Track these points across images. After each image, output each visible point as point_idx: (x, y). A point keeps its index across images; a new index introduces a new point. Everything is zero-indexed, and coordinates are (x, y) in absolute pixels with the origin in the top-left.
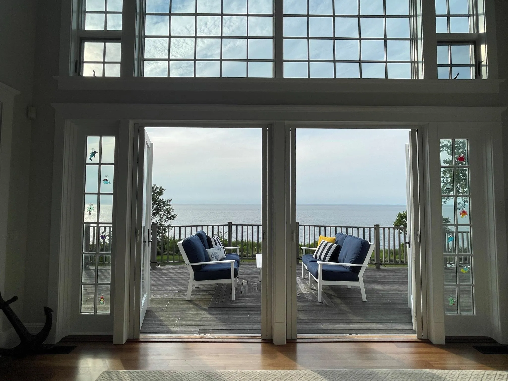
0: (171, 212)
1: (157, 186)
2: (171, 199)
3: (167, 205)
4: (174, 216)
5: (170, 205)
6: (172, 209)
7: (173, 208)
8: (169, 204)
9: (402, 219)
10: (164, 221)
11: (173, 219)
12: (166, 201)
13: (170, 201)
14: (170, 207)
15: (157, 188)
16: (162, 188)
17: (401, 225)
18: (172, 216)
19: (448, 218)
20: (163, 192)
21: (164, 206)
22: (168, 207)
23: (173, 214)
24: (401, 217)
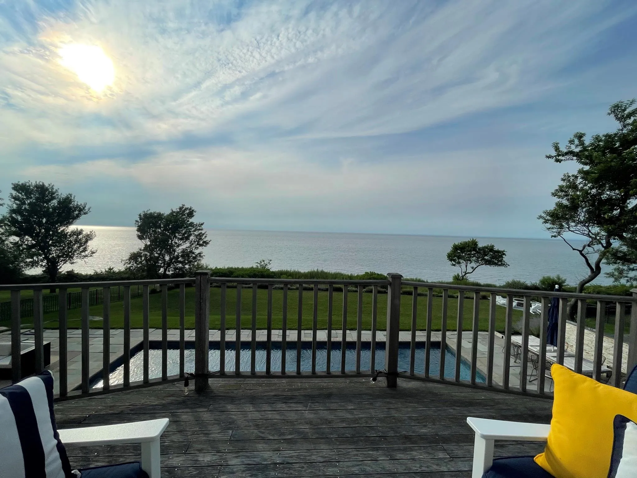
0: (203, 237)
1: (186, 206)
2: (204, 223)
3: (199, 230)
4: (206, 243)
5: (202, 230)
6: (205, 234)
7: (207, 233)
8: (201, 228)
9: (457, 251)
10: (194, 248)
11: (205, 246)
12: (197, 225)
13: (202, 224)
14: (203, 232)
15: (186, 209)
16: (193, 209)
17: (454, 257)
18: (204, 242)
19: (504, 250)
20: (194, 214)
21: (194, 231)
22: (200, 232)
23: (205, 240)
24: (456, 248)
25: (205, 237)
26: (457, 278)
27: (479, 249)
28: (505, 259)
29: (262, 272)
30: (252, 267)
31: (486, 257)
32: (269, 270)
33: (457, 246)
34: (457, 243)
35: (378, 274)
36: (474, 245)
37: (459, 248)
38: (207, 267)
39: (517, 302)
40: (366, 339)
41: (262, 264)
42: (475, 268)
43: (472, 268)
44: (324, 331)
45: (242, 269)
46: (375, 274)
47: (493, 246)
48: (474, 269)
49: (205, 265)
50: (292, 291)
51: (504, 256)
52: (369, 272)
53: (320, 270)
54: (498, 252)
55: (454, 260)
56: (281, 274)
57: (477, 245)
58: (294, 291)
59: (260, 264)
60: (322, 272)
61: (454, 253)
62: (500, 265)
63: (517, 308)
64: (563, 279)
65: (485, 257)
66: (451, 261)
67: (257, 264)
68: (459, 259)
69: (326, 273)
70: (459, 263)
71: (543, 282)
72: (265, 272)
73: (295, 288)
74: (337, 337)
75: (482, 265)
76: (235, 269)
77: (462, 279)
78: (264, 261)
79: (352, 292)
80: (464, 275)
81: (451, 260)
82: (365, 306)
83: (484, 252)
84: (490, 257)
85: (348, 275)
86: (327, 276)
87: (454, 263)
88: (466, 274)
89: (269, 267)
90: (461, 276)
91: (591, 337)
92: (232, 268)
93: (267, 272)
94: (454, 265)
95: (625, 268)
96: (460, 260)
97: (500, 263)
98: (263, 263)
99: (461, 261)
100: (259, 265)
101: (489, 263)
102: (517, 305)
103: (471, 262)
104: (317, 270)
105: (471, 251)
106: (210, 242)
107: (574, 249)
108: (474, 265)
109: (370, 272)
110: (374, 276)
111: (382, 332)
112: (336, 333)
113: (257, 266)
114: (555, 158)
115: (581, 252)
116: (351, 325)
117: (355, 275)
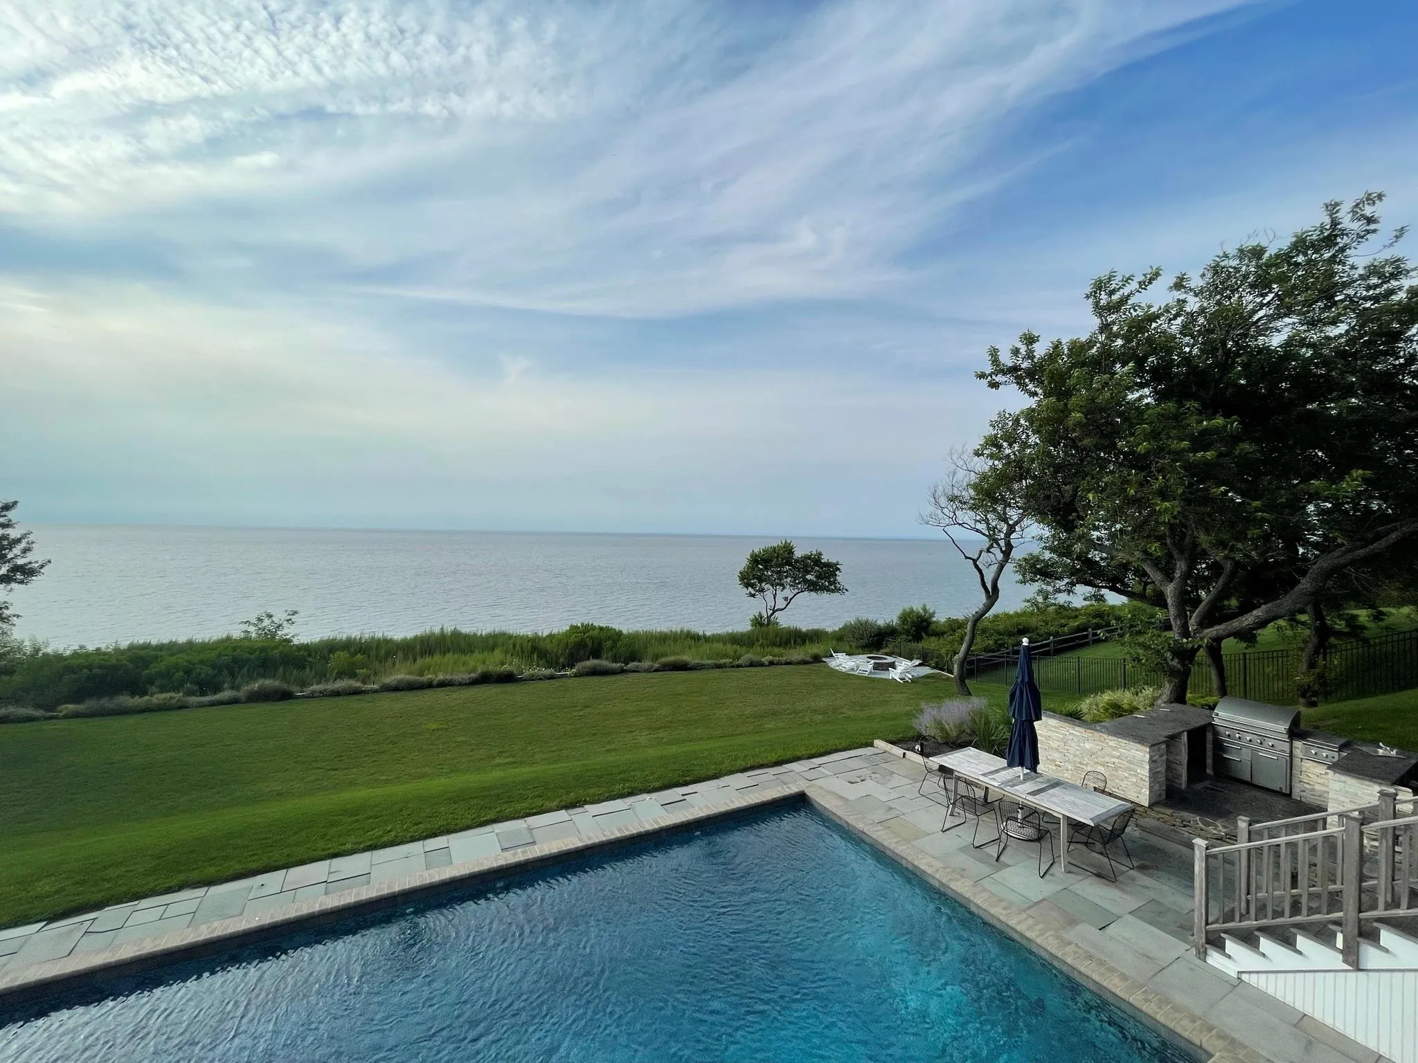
0: (17, 550)
2: (15, 503)
4: (26, 572)
5: (8, 525)
6: (22, 542)
7: (29, 538)
9: (757, 566)
11: (22, 582)
13: (9, 507)
14: (14, 533)
17: (752, 579)
18: (19, 569)
19: (838, 562)
23: (20, 562)
24: (755, 560)
25: (25, 551)
26: (758, 622)
27: (797, 561)
28: (840, 577)
29: (263, 649)
30: (228, 639)
31: (809, 577)
32: (289, 641)
33: (756, 555)
34: (756, 551)
35: (601, 629)
36: (789, 554)
37: (762, 560)
38: (37, 650)
39: (873, 661)
40: (619, 830)
41: (264, 624)
42: (791, 599)
43: (786, 599)
44: (489, 828)
45: (190, 645)
46: (593, 627)
47: (820, 554)
48: (788, 601)
49: (27, 643)
50: (368, 697)
51: (837, 573)
52: (579, 625)
53: (449, 629)
54: (828, 565)
55: (753, 586)
56: (330, 648)
57: (793, 553)
58: (376, 695)
59: (255, 625)
60: (456, 635)
61: (752, 572)
62: (833, 591)
63: (874, 673)
64: (931, 611)
65: (807, 577)
66: (747, 588)
67: (245, 627)
68: (761, 581)
69: (466, 637)
70: (762, 590)
71: (904, 618)
72: (275, 648)
73: (376, 687)
74: (534, 843)
75: (802, 591)
76: (161, 647)
77: (768, 624)
78: (270, 616)
79: (541, 679)
80: (772, 614)
81: (747, 585)
82: (581, 713)
83: (806, 566)
84: (816, 577)
85: (527, 636)
86: (469, 645)
87: (753, 592)
88: (774, 611)
89: (287, 632)
90: (766, 616)
91: (1062, 734)
92: (146, 647)
93: (281, 648)
94: (753, 596)
95: (1050, 589)
96: (763, 584)
97: (833, 587)
98: (266, 622)
99: (765, 586)
100: (252, 629)
101: (813, 587)
102: (875, 668)
103: (784, 588)
104: (442, 629)
105: (782, 565)
106: (42, 566)
107: (967, 558)
108: (788, 592)
109: (582, 624)
110: (591, 633)
111: (655, 795)
112: (530, 829)
113: (246, 631)
114: (989, 378)
115: (975, 561)
116: (568, 793)
117: (545, 635)
